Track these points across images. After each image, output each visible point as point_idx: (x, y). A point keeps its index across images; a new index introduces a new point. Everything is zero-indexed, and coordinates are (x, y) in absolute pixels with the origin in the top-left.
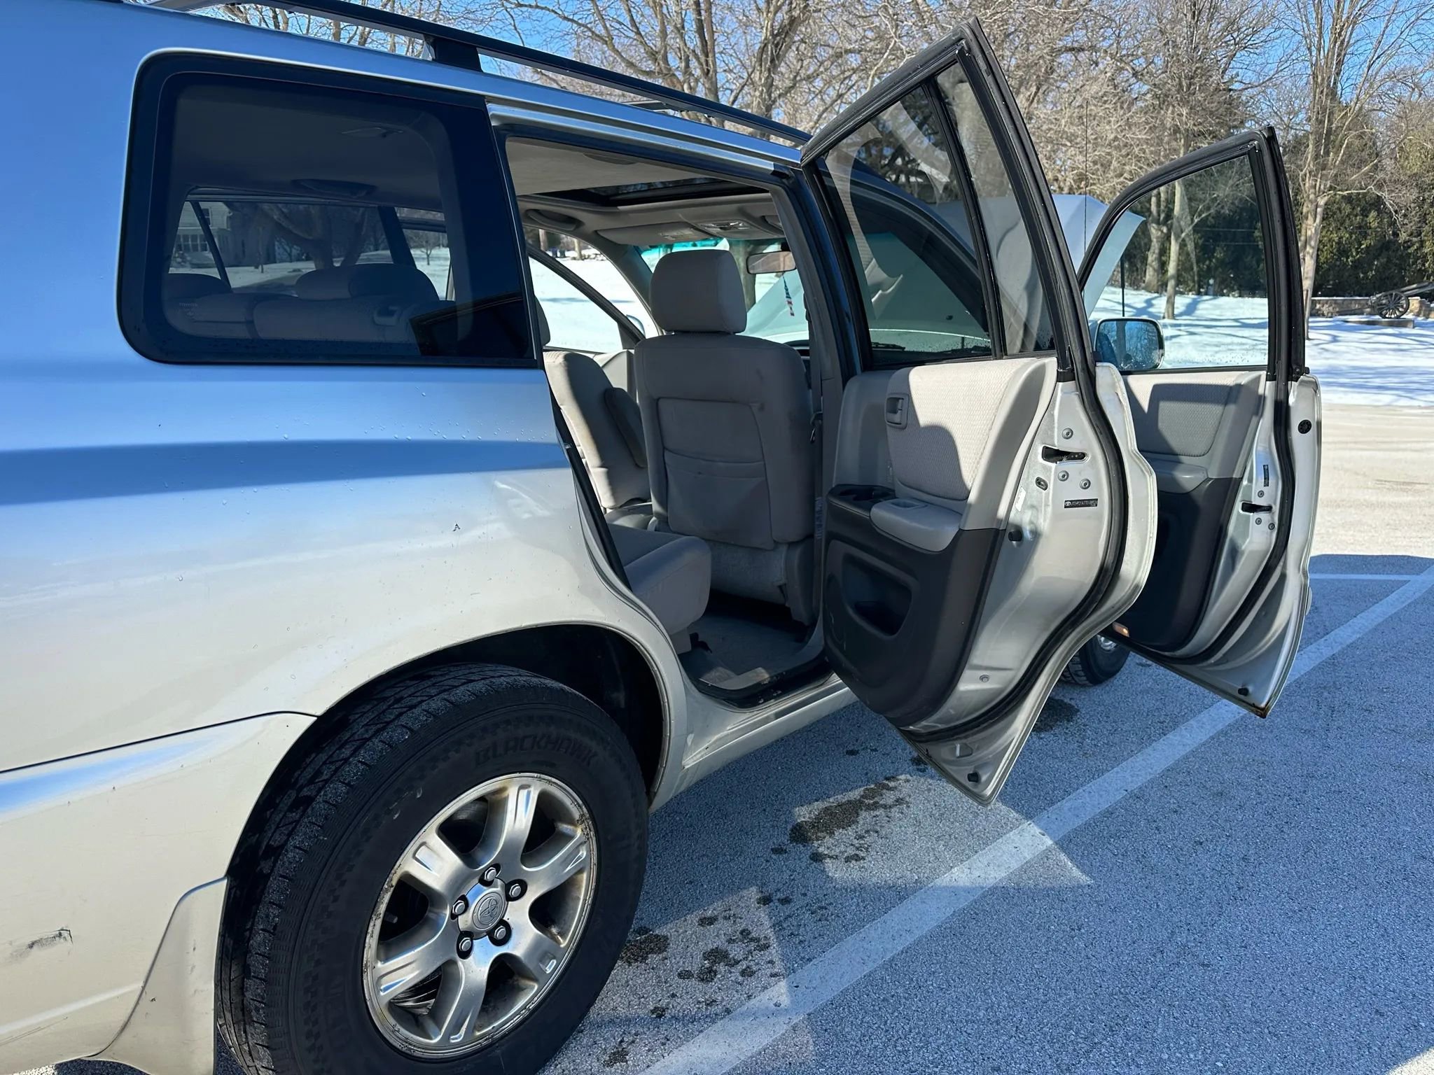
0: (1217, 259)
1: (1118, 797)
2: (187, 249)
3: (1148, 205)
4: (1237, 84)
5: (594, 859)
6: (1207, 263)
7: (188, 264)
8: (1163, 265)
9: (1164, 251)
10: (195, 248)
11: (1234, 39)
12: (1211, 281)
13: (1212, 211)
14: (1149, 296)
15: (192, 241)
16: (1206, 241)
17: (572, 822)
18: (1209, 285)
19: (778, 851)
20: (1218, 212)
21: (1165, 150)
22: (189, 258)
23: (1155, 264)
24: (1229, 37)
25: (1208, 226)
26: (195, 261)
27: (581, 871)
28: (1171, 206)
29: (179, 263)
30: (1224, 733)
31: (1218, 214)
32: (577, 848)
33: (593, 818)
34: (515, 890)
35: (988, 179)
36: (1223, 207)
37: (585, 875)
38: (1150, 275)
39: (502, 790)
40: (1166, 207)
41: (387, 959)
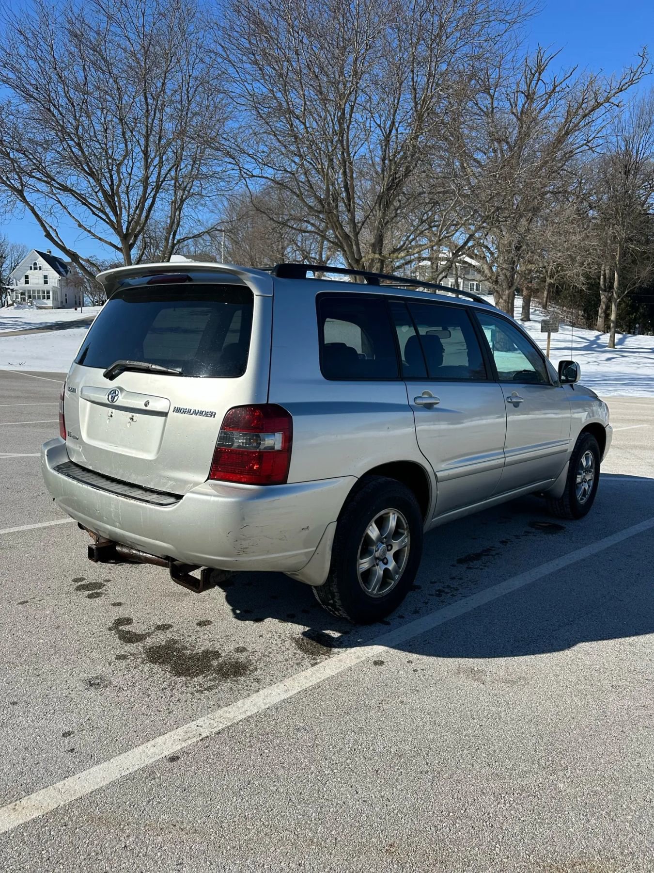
0: (640, 313)
1: (587, 555)
2: (34, 298)
3: (598, 280)
4: (651, 210)
5: (409, 543)
6: (634, 314)
7: (34, 307)
8: (607, 316)
9: (608, 307)
10: (39, 298)
11: (650, 184)
12: (637, 326)
13: (637, 285)
14: (599, 333)
15: (37, 293)
16: (633, 302)
17: (403, 529)
18: (635, 327)
19: (453, 566)
20: (640, 286)
21: (609, 250)
22: (35, 303)
23: (603, 315)
24: (646, 183)
25: (635, 293)
26: (38, 305)
27: (405, 547)
28: (612, 281)
29: (29, 306)
30: (633, 537)
31: (640, 288)
32: (405, 538)
33: (410, 528)
34: (390, 547)
35: (505, 266)
36: (643, 284)
37: (407, 548)
38: (600, 321)
39: (388, 513)
40: (610, 282)
41: (361, 559)
